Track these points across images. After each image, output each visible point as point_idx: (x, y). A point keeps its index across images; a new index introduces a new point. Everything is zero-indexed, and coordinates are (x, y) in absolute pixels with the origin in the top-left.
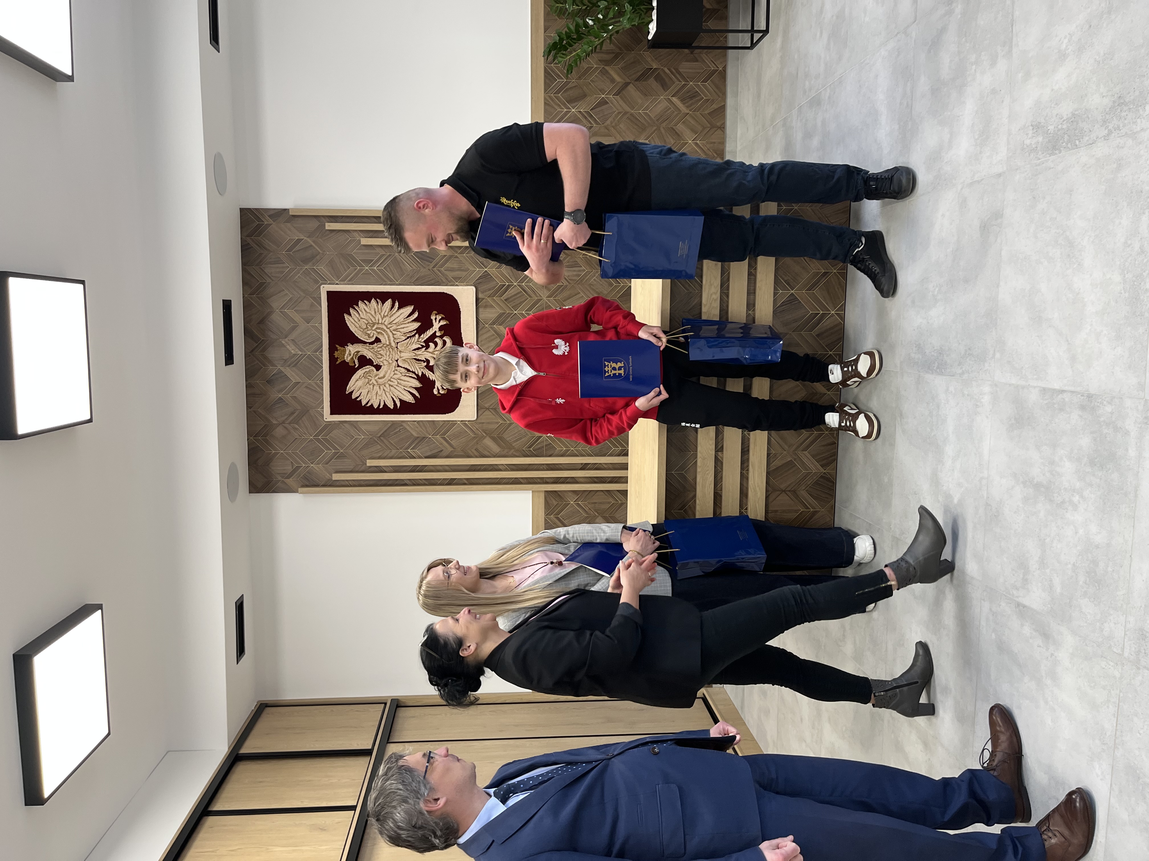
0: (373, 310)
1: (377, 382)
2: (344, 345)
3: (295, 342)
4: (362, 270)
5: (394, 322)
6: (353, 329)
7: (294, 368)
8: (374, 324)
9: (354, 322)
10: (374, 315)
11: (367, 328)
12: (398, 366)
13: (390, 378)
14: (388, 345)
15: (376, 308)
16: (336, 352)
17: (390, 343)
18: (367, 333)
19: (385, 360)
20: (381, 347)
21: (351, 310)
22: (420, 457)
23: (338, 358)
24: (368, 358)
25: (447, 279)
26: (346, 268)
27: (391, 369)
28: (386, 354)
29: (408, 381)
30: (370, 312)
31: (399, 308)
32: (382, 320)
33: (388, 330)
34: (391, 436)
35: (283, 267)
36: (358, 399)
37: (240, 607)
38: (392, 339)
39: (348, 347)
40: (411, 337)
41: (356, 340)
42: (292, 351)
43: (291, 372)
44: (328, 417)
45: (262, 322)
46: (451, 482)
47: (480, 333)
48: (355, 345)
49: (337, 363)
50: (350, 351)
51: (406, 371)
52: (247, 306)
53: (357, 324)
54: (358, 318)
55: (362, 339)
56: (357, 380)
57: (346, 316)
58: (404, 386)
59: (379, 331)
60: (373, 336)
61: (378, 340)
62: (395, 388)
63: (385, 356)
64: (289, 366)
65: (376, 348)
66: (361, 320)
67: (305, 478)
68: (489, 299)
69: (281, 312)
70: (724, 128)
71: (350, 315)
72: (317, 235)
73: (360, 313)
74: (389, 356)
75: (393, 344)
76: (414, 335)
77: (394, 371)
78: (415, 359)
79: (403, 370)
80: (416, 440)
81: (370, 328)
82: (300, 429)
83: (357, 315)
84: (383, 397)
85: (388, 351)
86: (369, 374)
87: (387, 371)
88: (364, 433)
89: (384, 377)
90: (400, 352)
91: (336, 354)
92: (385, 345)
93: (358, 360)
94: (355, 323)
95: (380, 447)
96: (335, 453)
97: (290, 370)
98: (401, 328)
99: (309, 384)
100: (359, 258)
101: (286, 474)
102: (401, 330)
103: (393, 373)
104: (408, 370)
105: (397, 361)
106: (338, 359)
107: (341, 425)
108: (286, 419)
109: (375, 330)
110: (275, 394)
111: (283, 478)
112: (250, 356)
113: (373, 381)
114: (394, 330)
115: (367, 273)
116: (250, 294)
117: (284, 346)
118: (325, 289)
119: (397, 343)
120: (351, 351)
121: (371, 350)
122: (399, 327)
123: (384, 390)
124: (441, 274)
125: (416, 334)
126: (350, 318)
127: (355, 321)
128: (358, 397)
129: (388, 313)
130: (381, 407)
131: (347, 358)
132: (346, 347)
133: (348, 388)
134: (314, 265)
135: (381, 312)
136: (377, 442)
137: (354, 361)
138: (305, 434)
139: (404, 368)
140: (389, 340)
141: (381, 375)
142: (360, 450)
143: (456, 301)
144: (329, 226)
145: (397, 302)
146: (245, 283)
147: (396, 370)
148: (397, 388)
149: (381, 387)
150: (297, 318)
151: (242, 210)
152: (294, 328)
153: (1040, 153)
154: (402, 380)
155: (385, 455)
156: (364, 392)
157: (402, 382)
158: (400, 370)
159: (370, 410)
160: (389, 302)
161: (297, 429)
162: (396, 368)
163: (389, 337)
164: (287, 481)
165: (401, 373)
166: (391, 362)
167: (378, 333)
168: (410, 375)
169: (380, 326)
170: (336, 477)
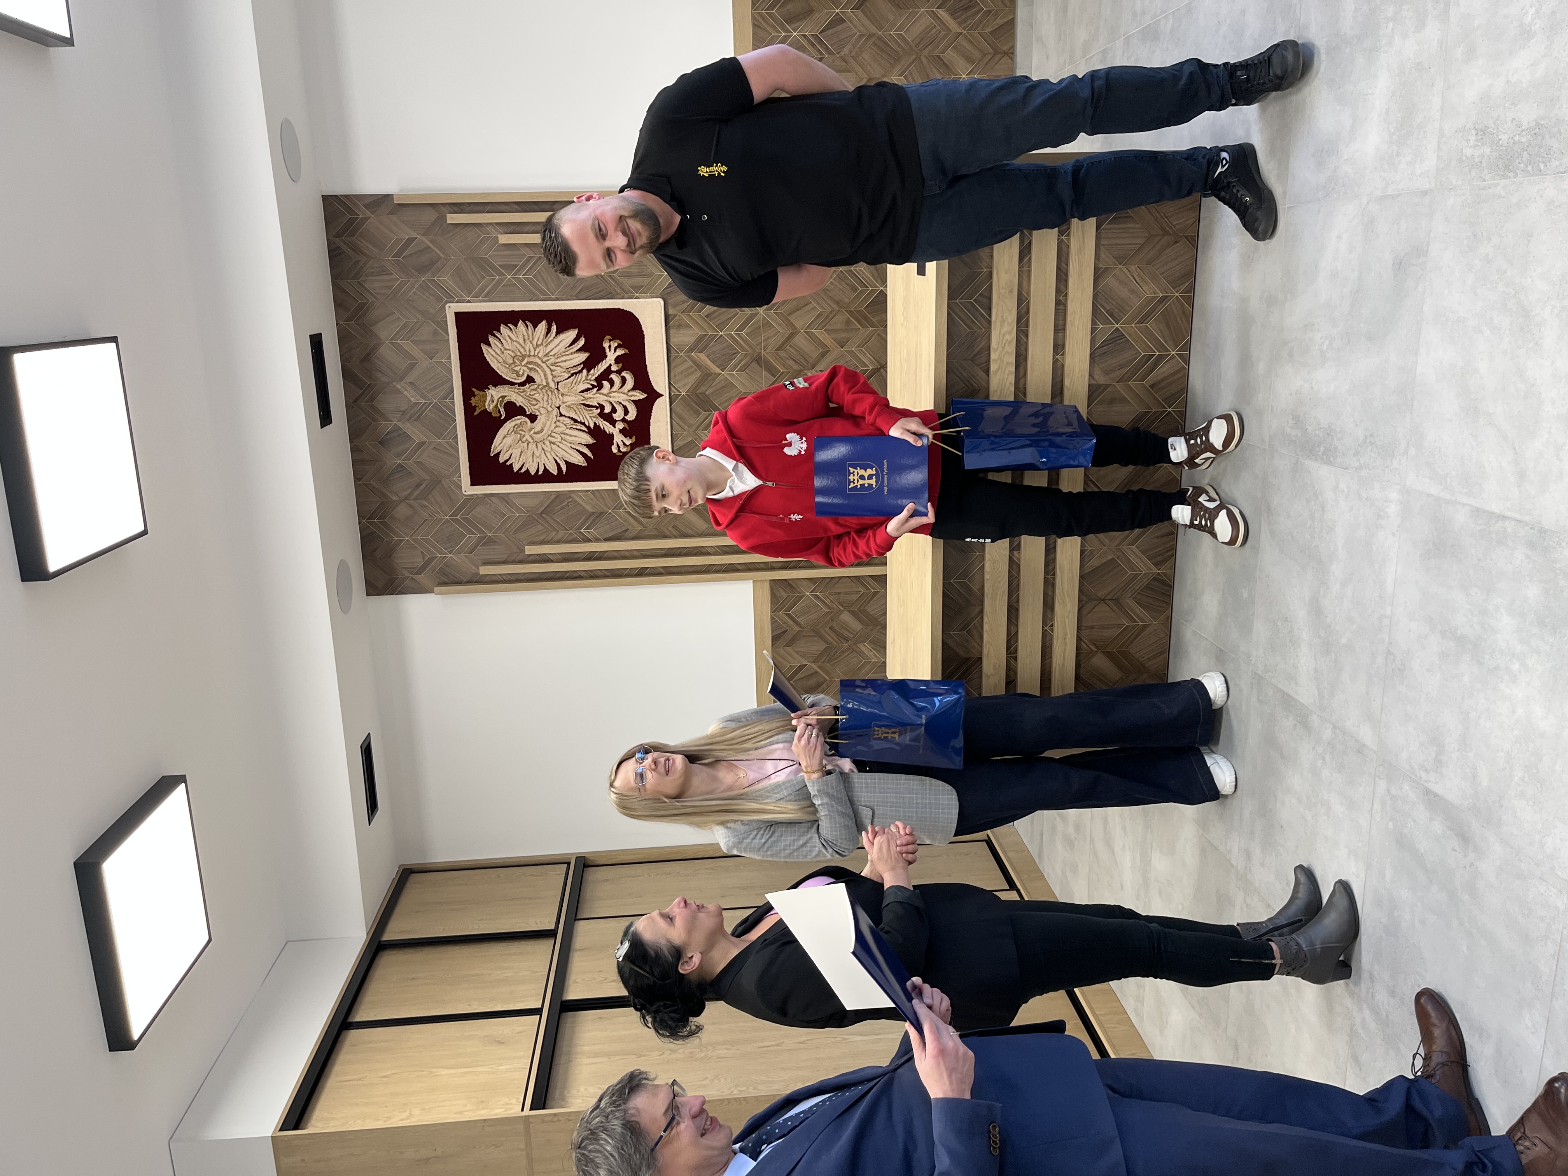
0: (521, 336)
1: (533, 439)
2: (483, 388)
3: (415, 386)
4: (503, 280)
5: (552, 353)
6: (494, 365)
7: (416, 423)
8: (524, 357)
9: (495, 355)
10: (523, 345)
11: (514, 362)
12: (561, 415)
13: (550, 432)
14: (545, 386)
15: (525, 333)
16: (473, 398)
17: (548, 384)
18: (515, 370)
19: (543, 407)
20: (535, 390)
21: (491, 339)
22: (597, 540)
23: (475, 406)
24: (518, 405)
25: (623, 289)
26: (479, 277)
27: (550, 419)
28: (543, 399)
29: (575, 436)
30: (517, 339)
31: (558, 333)
32: (535, 350)
33: (544, 365)
34: (557, 512)
35: (391, 280)
36: (508, 463)
37: (367, 751)
38: (550, 377)
39: (490, 391)
40: (576, 373)
41: (499, 381)
42: (412, 399)
43: (413, 428)
44: (469, 489)
45: (367, 358)
46: (641, 573)
47: (673, 365)
48: (499, 388)
49: (476, 414)
50: (492, 396)
51: (572, 422)
52: (344, 338)
53: (499, 358)
54: (501, 349)
55: (507, 378)
56: (505, 437)
57: (484, 347)
58: (571, 443)
59: (530, 366)
60: (523, 374)
61: (530, 380)
62: (558, 446)
63: (542, 402)
64: (409, 420)
65: (529, 390)
66: (505, 352)
67: (442, 572)
68: (684, 317)
69: (392, 344)
70: (1013, 53)
71: (490, 345)
72: (436, 231)
73: (503, 341)
74: (547, 401)
75: (552, 385)
76: (581, 371)
77: (555, 423)
78: (584, 404)
79: (568, 421)
80: (591, 516)
81: (518, 363)
82: (430, 506)
83: (500, 345)
84: (542, 459)
85: (545, 394)
86: (521, 428)
87: (546, 423)
88: (519, 510)
89: (542, 430)
90: (563, 395)
91: (473, 401)
92: (541, 387)
93: (504, 408)
94: (497, 356)
95: (543, 528)
96: (482, 538)
97: (410, 426)
98: (562, 361)
99: (439, 444)
100: (497, 263)
101: (413, 568)
102: (562, 364)
103: (555, 425)
104: (575, 421)
105: (558, 408)
106: (477, 408)
107: (486, 499)
108: (410, 494)
109: (524, 366)
110: (391, 459)
111: (411, 574)
112: (353, 408)
113: (527, 437)
114: (552, 365)
115: (510, 285)
116: (347, 320)
117: (399, 392)
118: (452, 309)
119: (558, 383)
120: (494, 396)
121: (522, 394)
122: (559, 360)
123: (543, 449)
124: (615, 281)
125: (583, 369)
126: (490, 349)
127: (498, 354)
128: (507, 460)
129: (543, 340)
130: (540, 473)
131: (490, 407)
132: (486, 390)
133: (492, 447)
134: (433, 275)
135: (533, 339)
136: (538, 521)
137: (499, 410)
138: (438, 513)
139: (569, 417)
140: (546, 379)
141: (538, 429)
142: (515, 533)
143: (638, 320)
144: (452, 218)
145: (554, 324)
146: (339, 304)
147: (559, 421)
148: (561, 445)
149: (539, 446)
150: (416, 352)
151: (325, 198)
152: (412, 366)
153: (1486, 171)
154: (567, 435)
155: (550, 539)
156: (516, 452)
157: (567, 437)
158: (564, 421)
159: (525, 478)
160: (543, 325)
161: (426, 507)
162: (558, 418)
163: (545, 375)
164: (416, 577)
165: (565, 425)
166: (550, 409)
167: (531, 369)
168: (579, 427)
169: (531, 359)
170: (484, 570)
